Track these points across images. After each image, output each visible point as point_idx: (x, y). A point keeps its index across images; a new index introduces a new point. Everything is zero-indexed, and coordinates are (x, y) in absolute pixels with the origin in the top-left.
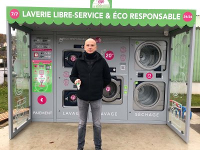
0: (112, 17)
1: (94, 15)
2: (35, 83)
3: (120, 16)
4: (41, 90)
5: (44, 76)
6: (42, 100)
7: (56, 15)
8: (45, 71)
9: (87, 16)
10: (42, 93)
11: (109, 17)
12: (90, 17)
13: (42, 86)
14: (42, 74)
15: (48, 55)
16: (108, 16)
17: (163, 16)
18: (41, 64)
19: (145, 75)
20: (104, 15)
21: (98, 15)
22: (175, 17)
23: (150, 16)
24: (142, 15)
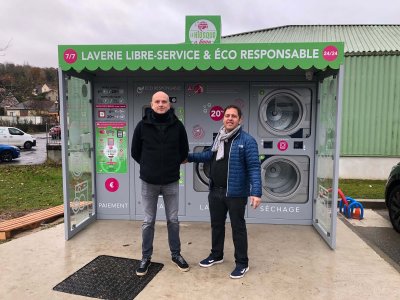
0: (213, 56)
1: (186, 55)
2: (101, 157)
3: (226, 54)
4: (110, 170)
5: (115, 147)
6: (111, 185)
7: (130, 56)
8: (116, 140)
9: (176, 56)
10: (112, 175)
11: (209, 57)
12: (180, 57)
13: (111, 163)
14: (111, 144)
15: (121, 115)
16: (207, 56)
17: (291, 53)
18: (110, 128)
19: (275, 145)
20: (201, 55)
21: (191, 55)
22: (311, 54)
23: (271, 54)
24: (259, 53)
